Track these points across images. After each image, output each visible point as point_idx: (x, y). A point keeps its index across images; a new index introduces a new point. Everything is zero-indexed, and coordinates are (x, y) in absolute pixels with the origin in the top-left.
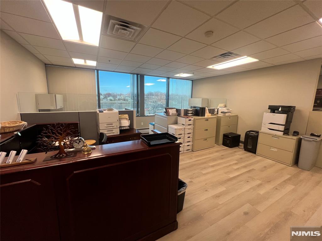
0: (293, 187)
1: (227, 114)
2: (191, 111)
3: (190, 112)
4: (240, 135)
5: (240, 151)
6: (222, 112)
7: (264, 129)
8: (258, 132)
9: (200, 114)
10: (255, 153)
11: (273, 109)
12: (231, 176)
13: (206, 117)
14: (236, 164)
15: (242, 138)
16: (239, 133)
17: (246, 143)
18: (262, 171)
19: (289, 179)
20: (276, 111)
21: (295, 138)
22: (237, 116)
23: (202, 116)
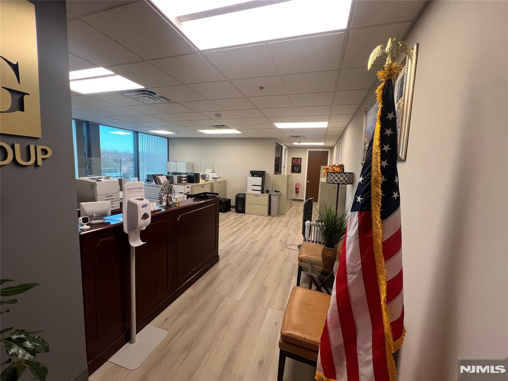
0: (270, 226)
1: (218, 180)
2: (185, 177)
3: (184, 179)
4: (230, 200)
5: (232, 214)
6: (213, 178)
7: (249, 191)
8: (244, 194)
9: (195, 181)
10: (244, 212)
11: (254, 174)
12: (235, 230)
13: (200, 183)
14: (234, 223)
15: (233, 203)
16: (228, 197)
17: (236, 207)
18: (252, 222)
19: (268, 223)
20: (255, 175)
21: (268, 194)
22: (225, 181)
23: (197, 183)
